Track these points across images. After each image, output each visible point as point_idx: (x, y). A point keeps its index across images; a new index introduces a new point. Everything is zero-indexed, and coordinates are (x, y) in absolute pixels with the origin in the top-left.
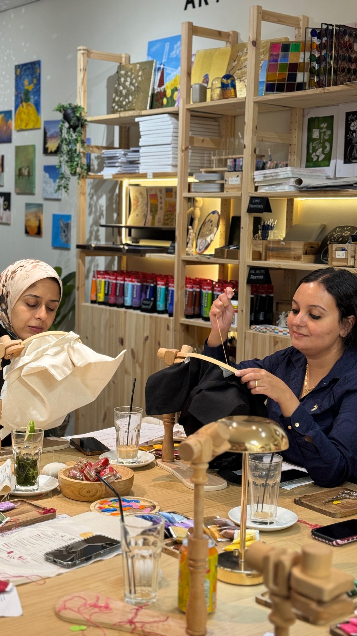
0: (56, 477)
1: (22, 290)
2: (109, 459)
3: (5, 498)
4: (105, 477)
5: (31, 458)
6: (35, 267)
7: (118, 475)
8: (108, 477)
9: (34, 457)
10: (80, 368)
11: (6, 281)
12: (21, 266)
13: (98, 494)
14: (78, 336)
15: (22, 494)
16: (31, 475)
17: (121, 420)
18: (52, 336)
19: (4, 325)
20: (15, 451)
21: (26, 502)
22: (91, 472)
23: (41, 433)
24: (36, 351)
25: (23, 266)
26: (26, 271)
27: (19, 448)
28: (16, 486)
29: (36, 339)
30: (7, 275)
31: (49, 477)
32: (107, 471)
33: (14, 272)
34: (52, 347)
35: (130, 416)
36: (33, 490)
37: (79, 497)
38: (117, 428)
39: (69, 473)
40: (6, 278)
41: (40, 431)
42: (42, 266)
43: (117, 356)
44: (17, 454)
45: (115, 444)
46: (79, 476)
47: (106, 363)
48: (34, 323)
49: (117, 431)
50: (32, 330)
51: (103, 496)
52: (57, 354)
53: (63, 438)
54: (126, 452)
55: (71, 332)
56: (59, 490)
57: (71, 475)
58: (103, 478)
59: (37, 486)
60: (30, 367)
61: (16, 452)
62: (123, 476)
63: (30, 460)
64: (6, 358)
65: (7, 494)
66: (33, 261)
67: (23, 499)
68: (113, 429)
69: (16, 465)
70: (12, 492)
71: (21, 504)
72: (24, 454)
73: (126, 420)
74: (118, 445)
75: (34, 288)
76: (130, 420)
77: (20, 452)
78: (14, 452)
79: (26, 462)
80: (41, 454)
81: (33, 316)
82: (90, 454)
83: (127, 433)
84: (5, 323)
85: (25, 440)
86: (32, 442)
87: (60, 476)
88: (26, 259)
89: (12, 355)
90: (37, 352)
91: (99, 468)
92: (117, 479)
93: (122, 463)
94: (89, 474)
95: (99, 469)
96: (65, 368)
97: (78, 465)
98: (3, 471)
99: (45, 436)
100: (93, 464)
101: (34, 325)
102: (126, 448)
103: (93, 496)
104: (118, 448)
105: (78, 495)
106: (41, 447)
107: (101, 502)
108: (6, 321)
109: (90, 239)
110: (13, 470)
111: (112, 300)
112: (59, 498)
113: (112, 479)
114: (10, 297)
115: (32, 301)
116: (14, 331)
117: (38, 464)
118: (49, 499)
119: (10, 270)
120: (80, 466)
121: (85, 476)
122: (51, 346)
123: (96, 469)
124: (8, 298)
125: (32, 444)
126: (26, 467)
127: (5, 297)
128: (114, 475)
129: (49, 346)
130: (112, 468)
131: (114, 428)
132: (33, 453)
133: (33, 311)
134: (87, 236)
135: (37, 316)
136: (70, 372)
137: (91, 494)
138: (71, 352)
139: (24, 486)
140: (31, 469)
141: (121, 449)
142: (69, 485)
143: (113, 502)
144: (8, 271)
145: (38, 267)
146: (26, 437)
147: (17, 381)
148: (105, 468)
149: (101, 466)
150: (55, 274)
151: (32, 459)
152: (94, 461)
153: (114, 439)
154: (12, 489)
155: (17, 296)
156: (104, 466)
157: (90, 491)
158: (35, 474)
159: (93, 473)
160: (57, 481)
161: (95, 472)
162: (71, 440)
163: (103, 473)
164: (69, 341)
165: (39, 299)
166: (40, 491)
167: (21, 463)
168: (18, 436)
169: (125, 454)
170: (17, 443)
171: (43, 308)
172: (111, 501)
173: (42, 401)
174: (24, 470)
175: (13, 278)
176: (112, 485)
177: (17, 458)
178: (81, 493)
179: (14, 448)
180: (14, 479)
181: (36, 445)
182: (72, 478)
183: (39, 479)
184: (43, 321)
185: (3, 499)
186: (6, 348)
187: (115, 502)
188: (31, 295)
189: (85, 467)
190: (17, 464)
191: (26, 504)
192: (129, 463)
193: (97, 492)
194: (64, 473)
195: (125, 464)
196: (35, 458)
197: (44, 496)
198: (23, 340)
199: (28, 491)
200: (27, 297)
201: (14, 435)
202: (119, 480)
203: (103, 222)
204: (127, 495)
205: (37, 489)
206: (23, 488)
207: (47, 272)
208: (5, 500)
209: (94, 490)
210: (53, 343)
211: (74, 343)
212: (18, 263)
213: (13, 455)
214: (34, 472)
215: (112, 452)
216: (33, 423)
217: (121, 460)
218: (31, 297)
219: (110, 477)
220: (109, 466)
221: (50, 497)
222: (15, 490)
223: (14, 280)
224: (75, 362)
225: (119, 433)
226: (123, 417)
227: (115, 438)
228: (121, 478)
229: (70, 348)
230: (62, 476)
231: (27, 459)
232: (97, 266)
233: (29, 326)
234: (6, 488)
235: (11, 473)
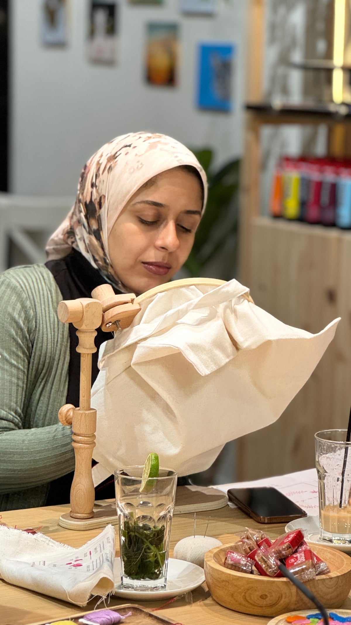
0: (201, 564)
1: (129, 192)
2: (305, 533)
3: (102, 602)
4: (297, 569)
5: (151, 525)
6: (153, 146)
7: (323, 566)
8: (303, 570)
9: (157, 525)
10: (249, 351)
11: (97, 176)
12: (126, 146)
13: (282, 602)
14: (247, 290)
15: (136, 595)
16: (152, 559)
17: (327, 455)
18: (193, 287)
19: (95, 261)
20: (121, 511)
21: (141, 611)
22: (268, 559)
23: (172, 479)
24: (162, 317)
25: (130, 146)
26: (136, 155)
27: (129, 504)
28: (124, 578)
29: (163, 294)
30: (99, 164)
31: (186, 564)
32: (300, 556)
33: (114, 157)
34: (193, 309)
35: (346, 449)
36: (156, 588)
37: (245, 606)
38: (321, 471)
39: (226, 558)
40: (98, 170)
41: (170, 473)
42: (166, 144)
43: (323, 329)
44: (125, 516)
45: (316, 502)
46: (246, 565)
47: (301, 341)
48: (152, 256)
49: (321, 477)
50: (150, 270)
51: (293, 607)
52: (201, 322)
53: (215, 487)
54: (339, 520)
55: (234, 281)
56: (207, 589)
57: (230, 562)
58: (292, 571)
59: (163, 580)
60: (148, 347)
61: (124, 514)
62: (331, 568)
63: (150, 529)
64: (104, 329)
65: (107, 593)
66: (150, 135)
67: (136, 606)
68: (312, 473)
69: (123, 538)
70: (116, 589)
71: (133, 615)
72: (139, 517)
73: (339, 457)
74: (322, 505)
75: (153, 188)
76: (346, 456)
77: (131, 514)
78: (119, 512)
79: (142, 534)
80: (170, 519)
81: (151, 244)
82: (266, 521)
83: (340, 483)
84: (97, 257)
85: (141, 490)
86: (154, 495)
87: (208, 563)
88: (135, 131)
89: (116, 323)
90: (165, 318)
91: (284, 549)
92: (320, 573)
93: (331, 541)
94: (265, 562)
95: (284, 552)
96: (218, 352)
97: (244, 543)
98: (98, 549)
99: (179, 484)
100: (273, 541)
101: (152, 260)
102: (338, 511)
103: (272, 606)
104: (322, 512)
105: (244, 602)
106: (171, 506)
107: (289, 618)
108: (98, 254)
109: (270, 94)
110: (118, 547)
111: (313, 213)
112: (206, 605)
113: (310, 574)
114: (105, 205)
115: (149, 214)
116: (115, 272)
117: (166, 538)
118: (187, 608)
119: (104, 155)
120: (247, 544)
121: (257, 566)
122: (193, 306)
123: (279, 552)
124: (103, 209)
125: (154, 498)
126: (143, 542)
127: (97, 206)
128: (314, 566)
129: (189, 306)
130: (310, 552)
131: (314, 470)
132: (155, 517)
133: (152, 233)
134: (265, 85)
135: (159, 243)
136: (227, 360)
137: (268, 601)
138: (232, 318)
139: (138, 579)
140: (152, 548)
141: (327, 513)
142: (226, 581)
143: (311, 620)
144: (102, 156)
145: (160, 146)
146: (143, 484)
147: (124, 375)
148: (296, 552)
149: (289, 548)
150: (193, 161)
151: (155, 527)
152: (272, 535)
153: (314, 492)
154: (116, 585)
155: (121, 204)
156: (294, 547)
157: (266, 595)
158: (159, 557)
159: (272, 561)
160: (201, 573)
161: (277, 558)
162: (229, 492)
163: (293, 560)
164: (228, 297)
165: (162, 210)
166: (168, 591)
167: (132, 534)
168: (127, 482)
169: (336, 524)
170: (125, 494)
171: (171, 226)
172: (309, 618)
173: (167, 410)
174: (138, 549)
175: (110, 169)
176: (308, 587)
177: (126, 523)
178: (248, 598)
179: (120, 505)
180: (120, 565)
181: (162, 500)
182: (231, 569)
183: (167, 567)
184: (171, 254)
185: (99, 603)
186: (105, 311)
187: (316, 620)
188: (148, 202)
189: (256, 548)
190: (124, 536)
191: (143, 615)
192: (345, 541)
193: (280, 598)
194: (216, 556)
195: (336, 543)
196: (159, 526)
197: (178, 601)
198: (138, 294)
199: (147, 589)
200: (139, 206)
201: (120, 479)
202: (323, 577)
203: (297, 57)
204: (341, 606)
205: (164, 587)
206: (137, 583)
207: (176, 157)
208: (101, 606)
209: (274, 594)
210: (196, 300)
211: (238, 303)
212: (120, 141)
213: (117, 517)
214: (158, 553)
215: (310, 519)
216: (157, 458)
217: (328, 535)
218: (147, 206)
219: (307, 569)
220: (303, 548)
221: (189, 603)
222: (122, 586)
223: (112, 173)
224: (239, 338)
225: (325, 481)
226: (332, 449)
227: (317, 489)
228: (329, 572)
229: (228, 311)
230: (212, 564)
231: (145, 527)
232: (283, 145)
233: (144, 263)
234: (104, 582)
235: (114, 553)
